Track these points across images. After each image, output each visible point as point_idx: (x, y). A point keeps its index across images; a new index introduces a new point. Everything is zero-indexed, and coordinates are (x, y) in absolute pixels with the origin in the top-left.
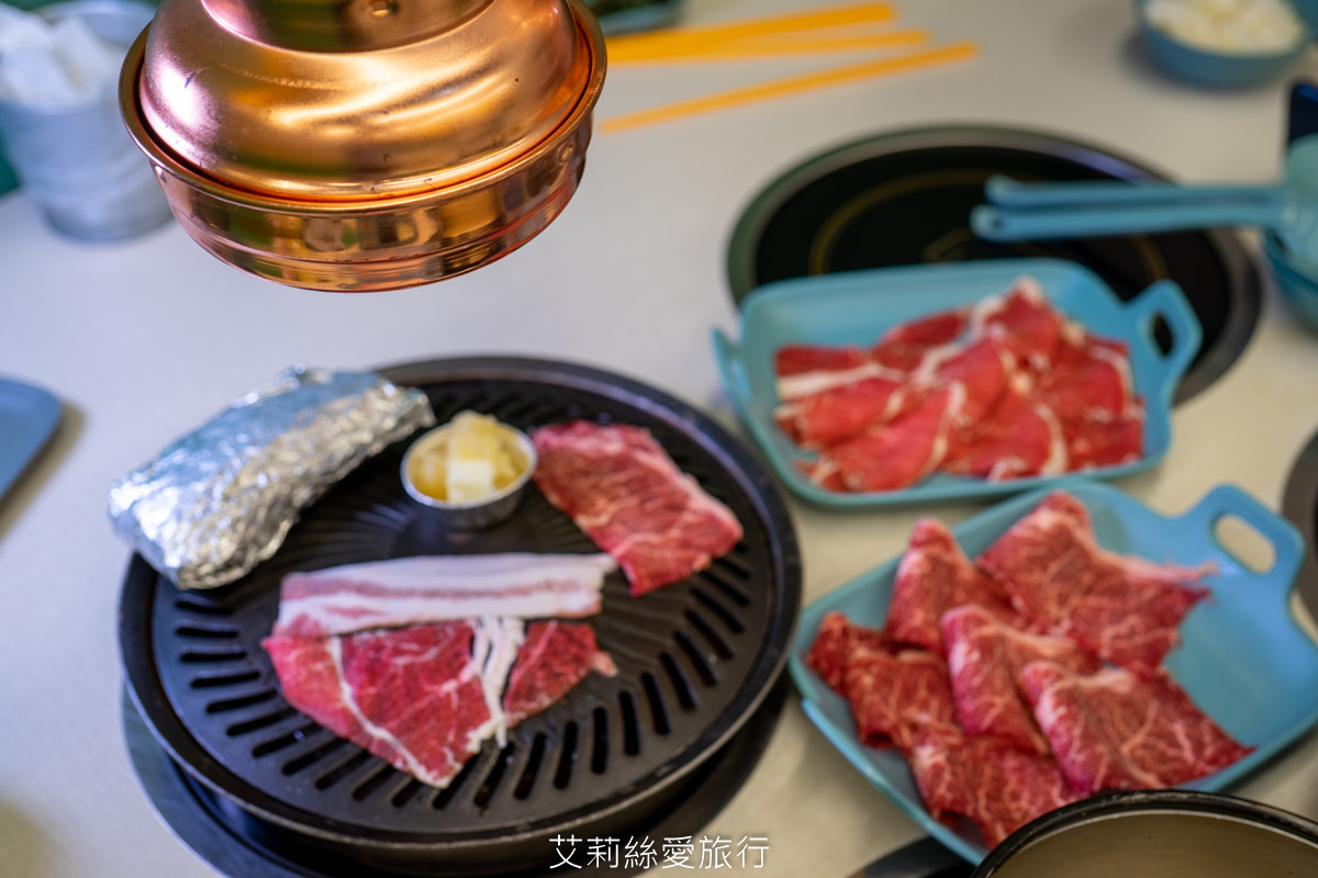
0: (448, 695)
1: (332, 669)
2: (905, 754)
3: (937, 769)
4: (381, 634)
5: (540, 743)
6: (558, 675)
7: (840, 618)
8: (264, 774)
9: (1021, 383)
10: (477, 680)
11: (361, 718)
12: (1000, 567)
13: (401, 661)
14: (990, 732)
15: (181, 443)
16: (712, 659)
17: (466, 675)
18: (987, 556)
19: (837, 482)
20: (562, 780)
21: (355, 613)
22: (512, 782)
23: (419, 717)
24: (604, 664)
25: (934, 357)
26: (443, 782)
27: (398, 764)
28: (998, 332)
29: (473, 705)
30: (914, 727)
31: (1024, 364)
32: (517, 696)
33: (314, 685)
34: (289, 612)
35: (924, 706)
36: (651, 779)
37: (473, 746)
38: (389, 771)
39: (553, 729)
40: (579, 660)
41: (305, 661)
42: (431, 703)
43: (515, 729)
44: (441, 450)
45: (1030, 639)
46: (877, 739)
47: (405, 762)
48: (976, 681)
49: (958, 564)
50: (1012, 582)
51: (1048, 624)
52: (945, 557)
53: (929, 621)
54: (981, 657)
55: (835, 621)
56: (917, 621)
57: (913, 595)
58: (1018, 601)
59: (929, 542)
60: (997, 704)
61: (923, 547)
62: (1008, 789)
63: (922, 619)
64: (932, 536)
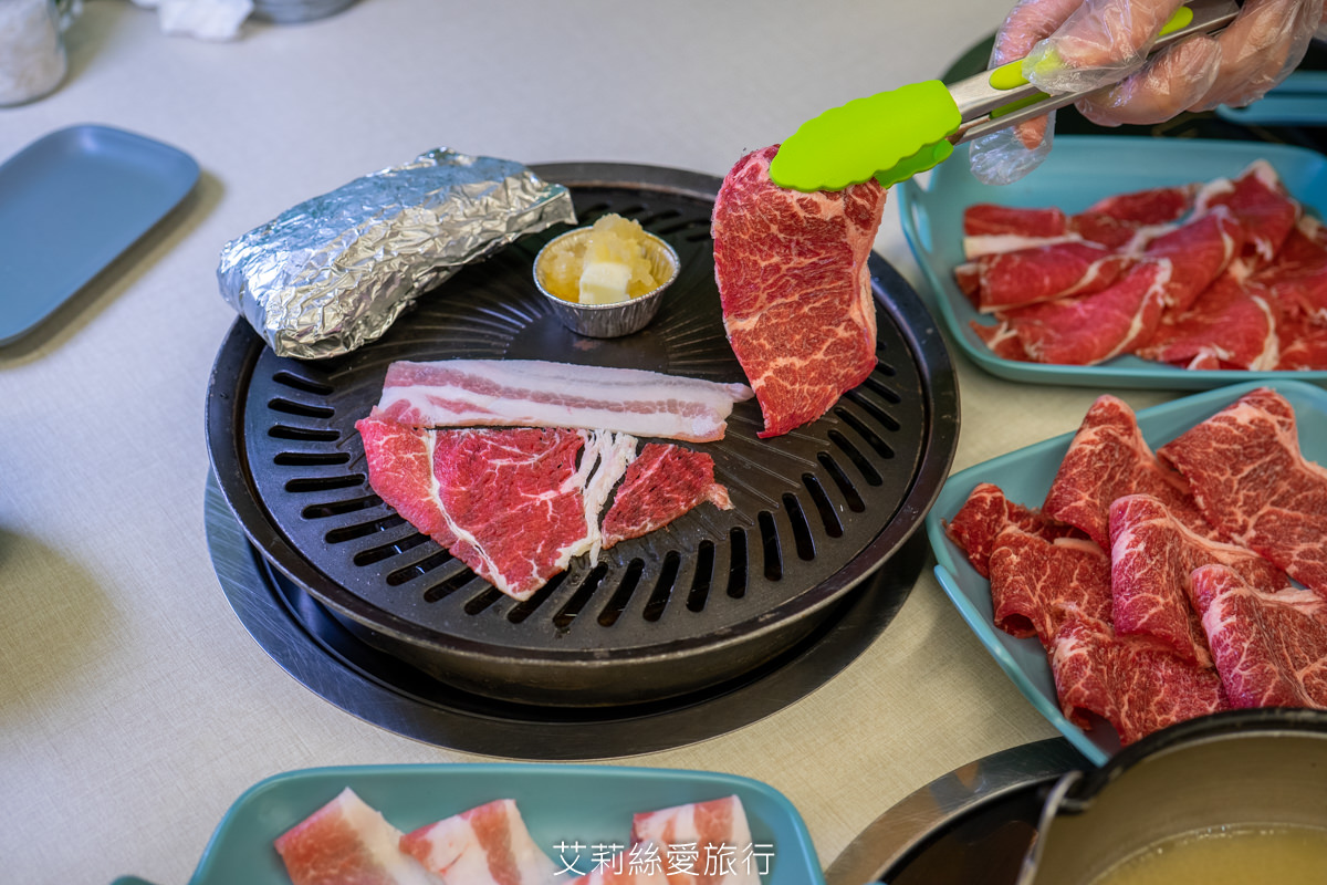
0: (544, 503)
1: (423, 461)
2: (1044, 644)
3: (1077, 662)
4: (482, 432)
5: (635, 569)
6: (668, 501)
7: (994, 490)
8: (335, 561)
9: (1240, 271)
10: (578, 493)
11: (446, 515)
12: (1183, 460)
13: (499, 463)
14: (1145, 633)
15: (303, 207)
16: (841, 509)
17: (566, 487)
18: (1170, 447)
19: (1015, 349)
20: (653, 613)
21: (459, 407)
22: (598, 605)
23: (509, 524)
24: (719, 496)
25: (1143, 234)
26: (524, 596)
27: (478, 570)
28: (1221, 212)
29: (569, 518)
30: (1059, 616)
31: (1247, 251)
32: (618, 517)
33: (402, 474)
34: (390, 396)
35: (1075, 596)
36: (753, 624)
37: (562, 563)
38: (469, 575)
39: (653, 557)
40: (692, 489)
41: (395, 447)
42: (524, 511)
43: (610, 550)
44: (579, 250)
45: (1207, 542)
46: (1015, 623)
47: (486, 569)
48: (1138, 576)
49: (1138, 450)
50: (1195, 479)
51: (1231, 530)
52: (1125, 439)
53: (1094, 505)
54: (1147, 549)
55: (988, 491)
56: (1081, 504)
57: (1081, 474)
58: (1200, 500)
59: (1109, 420)
60: (1158, 602)
61: (1102, 426)
62: (1156, 699)
63: (1087, 501)
64: (1114, 413)
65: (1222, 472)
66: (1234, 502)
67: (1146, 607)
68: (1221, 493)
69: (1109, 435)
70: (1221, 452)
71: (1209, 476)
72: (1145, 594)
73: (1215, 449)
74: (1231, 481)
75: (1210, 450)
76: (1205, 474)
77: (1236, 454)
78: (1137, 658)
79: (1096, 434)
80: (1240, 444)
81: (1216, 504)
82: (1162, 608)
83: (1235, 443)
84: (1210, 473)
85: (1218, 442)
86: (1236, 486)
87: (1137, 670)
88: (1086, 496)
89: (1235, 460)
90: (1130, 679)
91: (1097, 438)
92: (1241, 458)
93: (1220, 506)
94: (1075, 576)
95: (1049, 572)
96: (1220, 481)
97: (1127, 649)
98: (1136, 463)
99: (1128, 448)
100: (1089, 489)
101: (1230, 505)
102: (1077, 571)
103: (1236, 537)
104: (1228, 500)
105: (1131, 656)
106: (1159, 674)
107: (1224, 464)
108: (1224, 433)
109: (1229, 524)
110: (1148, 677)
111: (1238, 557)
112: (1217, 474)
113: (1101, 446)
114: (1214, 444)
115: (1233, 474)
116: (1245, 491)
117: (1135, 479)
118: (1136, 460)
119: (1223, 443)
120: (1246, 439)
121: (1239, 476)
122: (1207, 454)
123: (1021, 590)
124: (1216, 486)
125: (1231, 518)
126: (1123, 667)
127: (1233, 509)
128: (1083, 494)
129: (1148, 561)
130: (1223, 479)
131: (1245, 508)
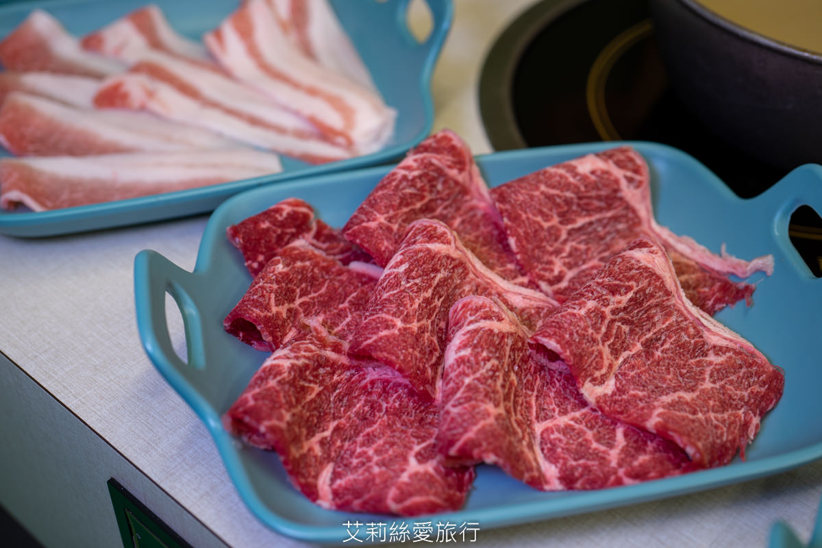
7: (299, 204)
48: (385, 296)
49: (473, 188)
50: (510, 218)
51: (541, 278)
52: (453, 173)
53: (389, 229)
54: (408, 272)
55: (290, 204)
56: (373, 225)
57: (384, 196)
58: (512, 241)
59: (437, 150)
60: (394, 326)
61: (425, 155)
62: (368, 430)
63: (380, 223)
64: (444, 144)
65: (547, 218)
66: (557, 252)
67: (378, 328)
68: (542, 240)
69: (431, 164)
70: (549, 198)
71: (528, 218)
72: (384, 315)
73: (542, 193)
74: (558, 230)
75: (537, 193)
76: (524, 216)
77: (568, 202)
78: (369, 386)
79: (415, 160)
80: (573, 192)
81: (533, 250)
82: (396, 332)
83: (568, 190)
84: (531, 216)
85: (548, 186)
86: (564, 236)
87: (363, 398)
88: (382, 219)
89: (565, 208)
90: (350, 406)
91: (415, 165)
92: (574, 208)
93: (537, 252)
94: (348, 299)
95: (323, 290)
96: (541, 227)
97: (364, 375)
98: (466, 201)
99: (457, 183)
100: (388, 212)
101: (551, 253)
102: (354, 294)
103: (543, 285)
104: (550, 249)
105: (364, 383)
106: (384, 405)
107: (551, 210)
108: (557, 178)
109: (542, 273)
110: (372, 407)
111: (532, 302)
112: (539, 219)
113: (416, 173)
114: (543, 188)
115: (561, 223)
116: (574, 244)
117: (461, 216)
118: (467, 198)
119: (553, 187)
120: (583, 189)
121: (570, 227)
122: (532, 197)
123: (263, 296)
124: (536, 231)
125: (548, 266)
126: (349, 392)
127: (553, 258)
128: (378, 216)
129: (403, 283)
130: (546, 225)
131: (567, 260)
